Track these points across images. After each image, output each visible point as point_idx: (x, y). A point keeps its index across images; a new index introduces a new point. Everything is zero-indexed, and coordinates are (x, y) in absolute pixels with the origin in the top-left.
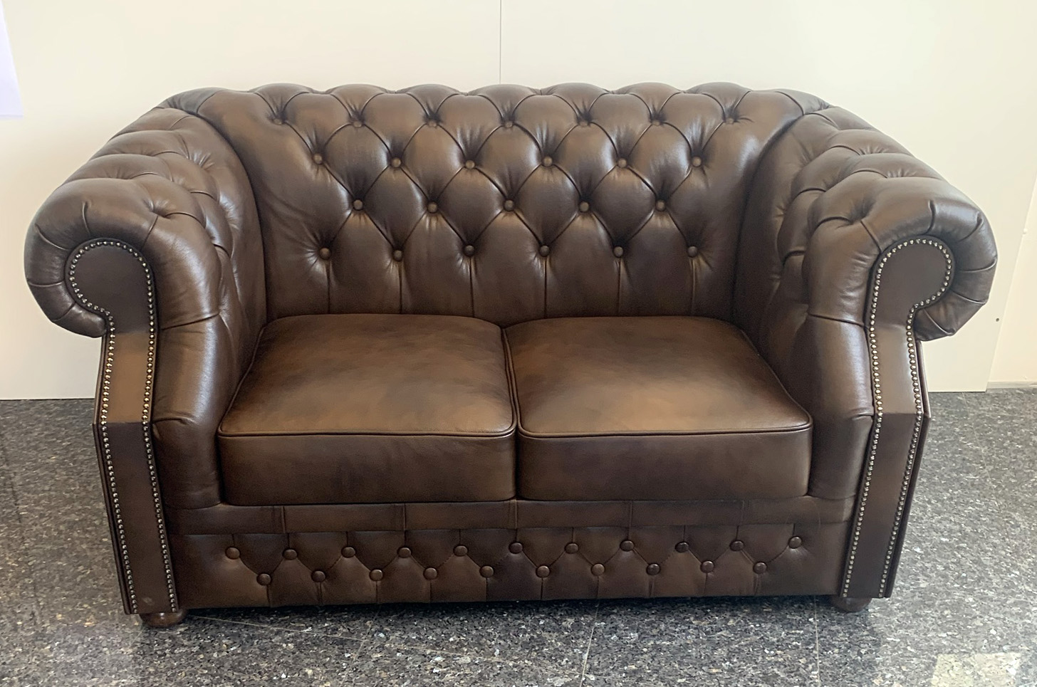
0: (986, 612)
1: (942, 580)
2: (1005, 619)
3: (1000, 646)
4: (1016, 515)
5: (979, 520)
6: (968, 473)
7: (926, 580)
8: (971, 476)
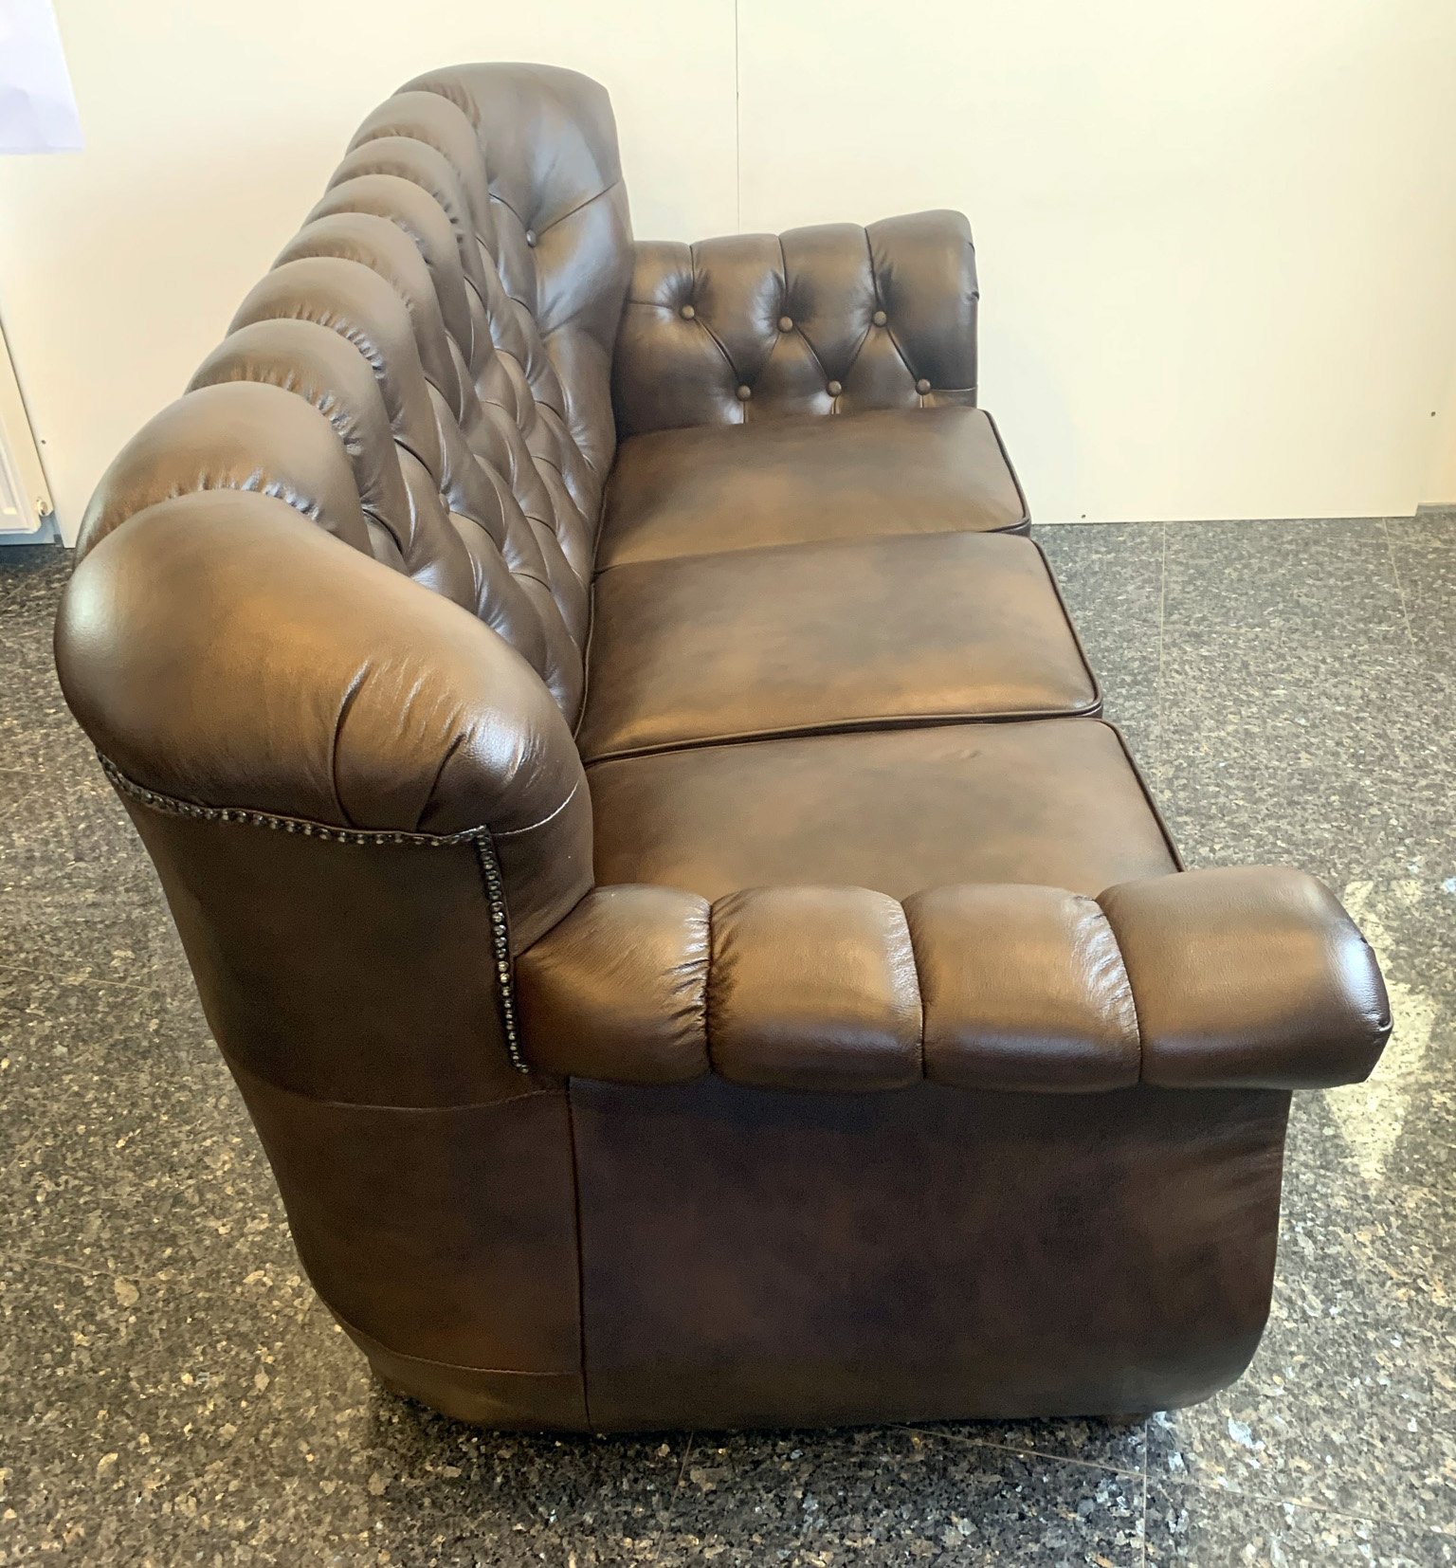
0: (1386, 796)
1: (1332, 758)
2: (1411, 806)
3: (1402, 839)
4: (1441, 677)
5: (1389, 683)
6: (1380, 622)
7: (1310, 760)
8: (1384, 627)
